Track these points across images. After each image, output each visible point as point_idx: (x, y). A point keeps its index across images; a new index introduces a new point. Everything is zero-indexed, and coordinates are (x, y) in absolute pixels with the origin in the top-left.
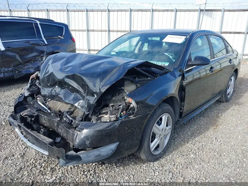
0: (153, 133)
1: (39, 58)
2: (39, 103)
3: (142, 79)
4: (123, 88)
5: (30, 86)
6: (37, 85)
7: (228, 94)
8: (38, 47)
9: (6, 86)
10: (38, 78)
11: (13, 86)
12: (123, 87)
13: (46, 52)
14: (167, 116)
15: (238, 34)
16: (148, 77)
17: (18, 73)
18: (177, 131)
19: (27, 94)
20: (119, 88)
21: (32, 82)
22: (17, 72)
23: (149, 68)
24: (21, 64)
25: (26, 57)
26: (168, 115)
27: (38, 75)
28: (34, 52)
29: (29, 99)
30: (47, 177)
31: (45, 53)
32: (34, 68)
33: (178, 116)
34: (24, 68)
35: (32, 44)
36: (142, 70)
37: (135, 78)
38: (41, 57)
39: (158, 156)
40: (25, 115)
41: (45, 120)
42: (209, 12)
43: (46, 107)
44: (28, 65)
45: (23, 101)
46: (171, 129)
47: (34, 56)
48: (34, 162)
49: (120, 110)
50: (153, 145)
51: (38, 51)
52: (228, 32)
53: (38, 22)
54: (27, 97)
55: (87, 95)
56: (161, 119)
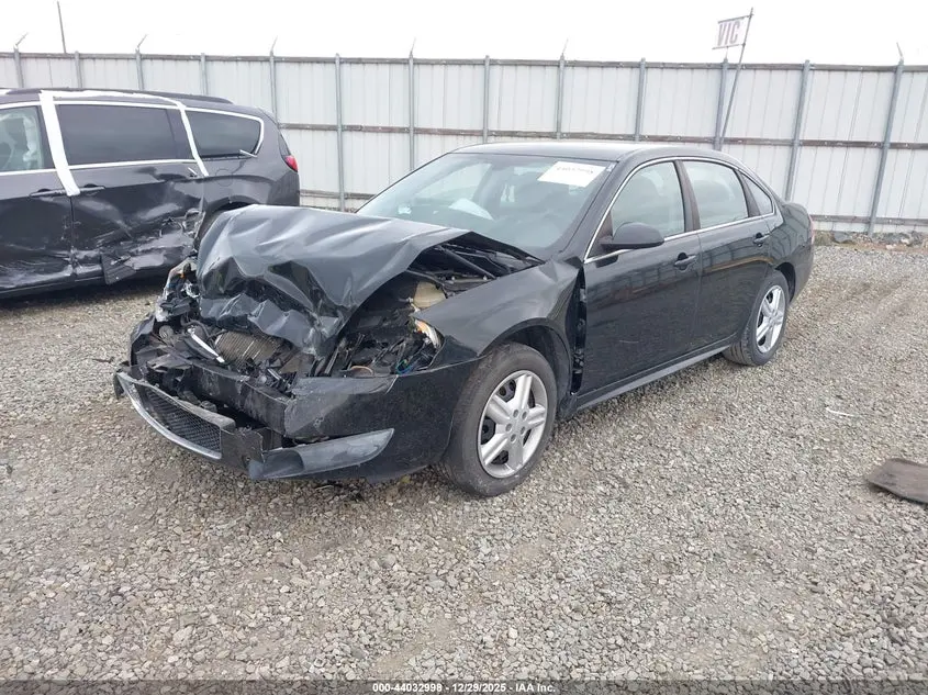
0: (486, 418)
1: (182, 220)
2: (195, 338)
3: (467, 281)
4: (411, 300)
5: (170, 297)
6: (188, 293)
7: (762, 342)
8: (180, 187)
9: (77, 306)
10: (190, 275)
11: (100, 306)
12: (412, 297)
13: (205, 201)
14: (530, 378)
15: (861, 150)
16: (482, 276)
17: (116, 265)
18: (576, 432)
19: (161, 316)
20: (401, 300)
21: (173, 287)
22: (113, 263)
23: (491, 255)
24: (125, 238)
25: (142, 218)
26: (533, 379)
27: (190, 267)
28: (167, 202)
29: (166, 332)
30: (216, 520)
31: (201, 202)
32: (164, 252)
33: (566, 384)
34: (133, 250)
35: (162, 176)
36: (467, 258)
37: (449, 278)
38: (189, 216)
39: (506, 483)
40: (161, 368)
41: (210, 381)
42: (758, 72)
43: (214, 349)
44: (145, 242)
45: (151, 334)
46: (545, 415)
47: (166, 215)
48: (181, 489)
49: (401, 354)
50: (488, 451)
51: (177, 197)
52: (823, 142)
53: (181, 107)
54: (163, 323)
55: (320, 314)
56: (513, 385)
